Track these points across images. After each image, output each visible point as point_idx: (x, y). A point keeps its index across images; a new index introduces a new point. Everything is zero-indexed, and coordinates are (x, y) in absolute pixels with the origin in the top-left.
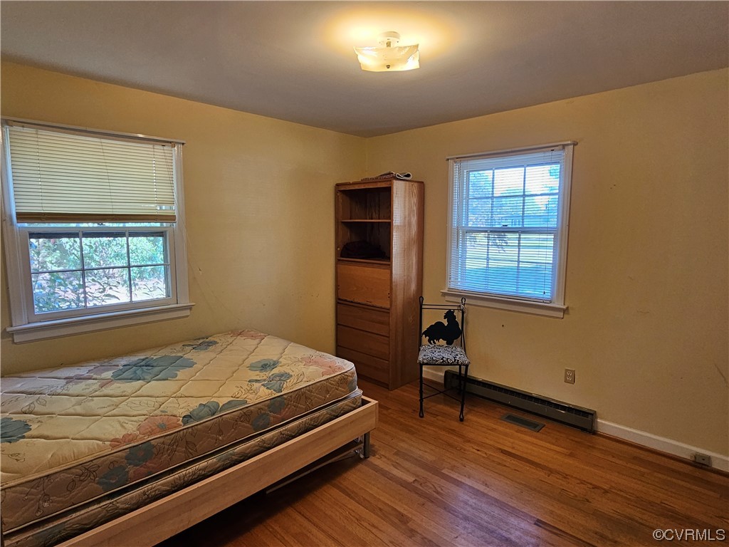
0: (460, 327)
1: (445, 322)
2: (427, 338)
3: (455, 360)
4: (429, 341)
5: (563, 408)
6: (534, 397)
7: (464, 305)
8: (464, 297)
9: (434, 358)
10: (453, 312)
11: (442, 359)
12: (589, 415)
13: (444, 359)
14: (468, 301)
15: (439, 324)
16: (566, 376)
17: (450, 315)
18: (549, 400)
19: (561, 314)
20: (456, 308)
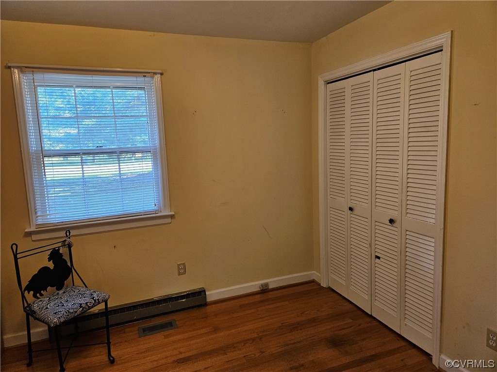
0: (69, 264)
1: (51, 265)
2: (32, 293)
3: (95, 300)
4: (35, 296)
5: (183, 297)
6: (157, 301)
7: (69, 238)
8: (67, 229)
9: (71, 311)
10: (59, 250)
11: (81, 307)
12: (201, 293)
13: (83, 305)
14: (73, 232)
15: (44, 270)
16: (179, 269)
17: (55, 255)
18: (170, 296)
19: (169, 220)
20: (60, 244)
